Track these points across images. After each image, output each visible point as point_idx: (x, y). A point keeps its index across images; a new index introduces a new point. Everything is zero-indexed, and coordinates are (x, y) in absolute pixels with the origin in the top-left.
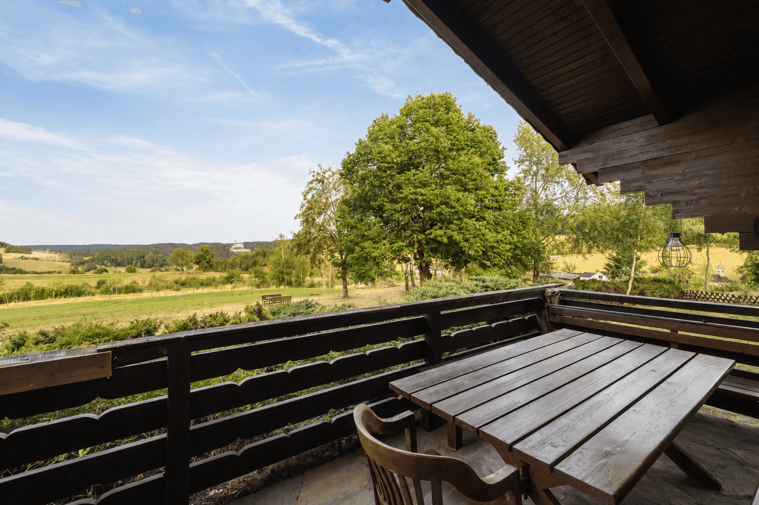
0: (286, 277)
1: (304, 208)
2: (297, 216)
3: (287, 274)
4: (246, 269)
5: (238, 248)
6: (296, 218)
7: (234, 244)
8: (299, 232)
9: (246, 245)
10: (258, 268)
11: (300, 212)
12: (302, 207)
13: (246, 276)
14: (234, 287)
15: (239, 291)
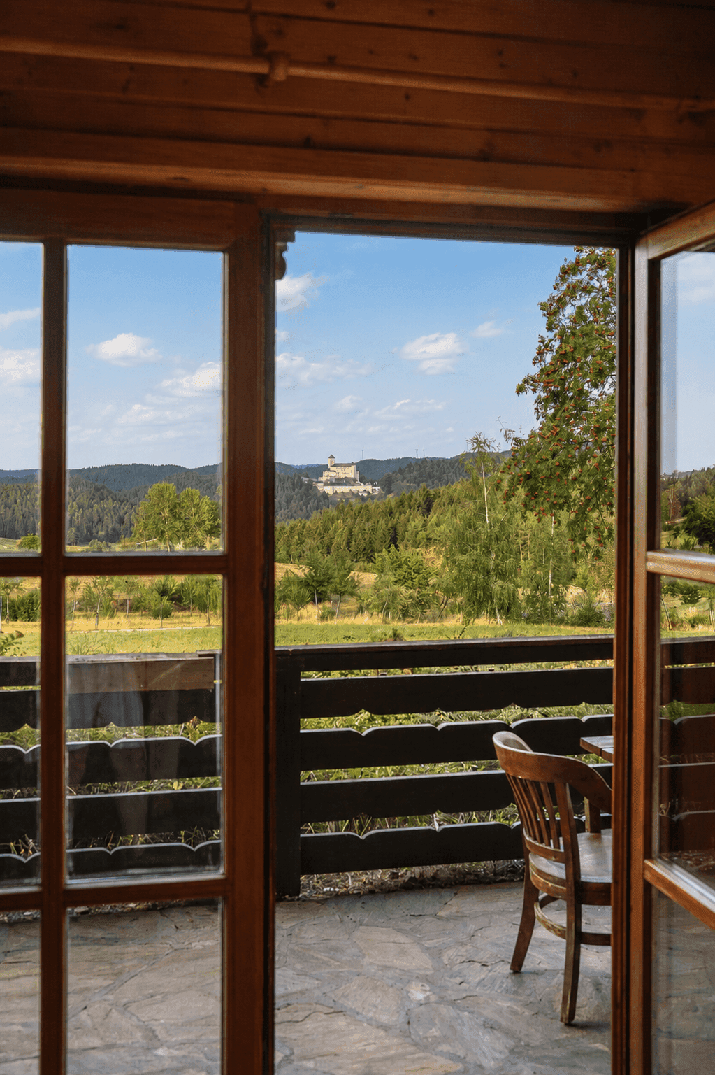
0: (496, 586)
1: (548, 358)
2: (526, 381)
3: (502, 575)
4: (368, 555)
5: (339, 482)
6: (520, 390)
7: (326, 468)
8: (533, 435)
9: (367, 469)
10: (406, 552)
11: (535, 370)
12: (540, 353)
13: (367, 578)
14: (331, 614)
15: (348, 628)
